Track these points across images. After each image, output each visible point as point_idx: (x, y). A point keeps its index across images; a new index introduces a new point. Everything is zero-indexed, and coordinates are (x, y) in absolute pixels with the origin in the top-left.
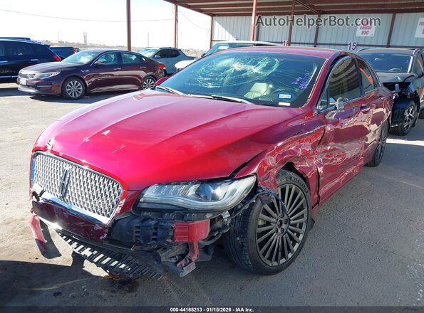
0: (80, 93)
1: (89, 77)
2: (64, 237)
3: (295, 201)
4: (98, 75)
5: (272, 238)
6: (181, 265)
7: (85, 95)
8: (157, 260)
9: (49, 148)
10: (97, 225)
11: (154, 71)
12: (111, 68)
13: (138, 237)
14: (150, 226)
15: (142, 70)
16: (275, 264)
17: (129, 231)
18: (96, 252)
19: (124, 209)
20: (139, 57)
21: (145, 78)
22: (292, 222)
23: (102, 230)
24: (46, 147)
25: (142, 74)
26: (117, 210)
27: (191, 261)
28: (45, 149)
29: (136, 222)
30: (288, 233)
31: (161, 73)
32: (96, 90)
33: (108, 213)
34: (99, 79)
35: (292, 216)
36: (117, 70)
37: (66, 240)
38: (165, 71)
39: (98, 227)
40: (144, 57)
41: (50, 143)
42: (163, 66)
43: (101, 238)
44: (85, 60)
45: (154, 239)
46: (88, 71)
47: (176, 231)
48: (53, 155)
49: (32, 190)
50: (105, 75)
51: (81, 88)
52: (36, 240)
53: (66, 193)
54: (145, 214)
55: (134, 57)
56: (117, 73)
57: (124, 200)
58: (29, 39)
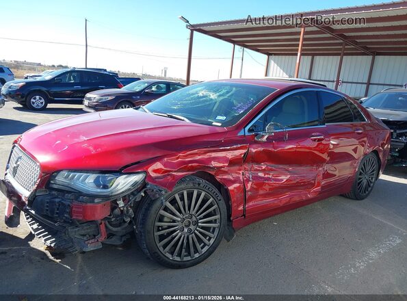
3: (205, 206)
5: (174, 234)
13: (47, 210)
16: (178, 259)
17: (42, 205)
19: (39, 186)
22: (200, 224)
26: (35, 187)
27: (97, 241)
30: (195, 234)
35: (201, 219)
43: (24, 208)
46: (139, 97)
47: (74, 209)
54: (53, 192)
57: (39, 179)
58: (105, 70)
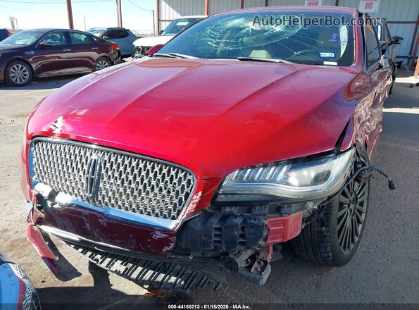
0: (27, 78)
1: (36, 60)
2: (81, 250)
4: (43, 58)
5: (346, 223)
6: (256, 269)
7: (32, 81)
8: (231, 268)
9: (57, 131)
10: (159, 233)
11: (107, 52)
12: (59, 49)
13: (220, 242)
14: (237, 225)
15: (95, 51)
16: (348, 252)
17: (205, 236)
18: (131, 265)
20: (89, 36)
21: (98, 59)
22: (358, 201)
23: (167, 238)
24: (51, 130)
25: (95, 55)
26: (189, 208)
27: (266, 263)
28: (50, 133)
29: (215, 222)
30: (356, 214)
31: (115, 53)
32: (44, 75)
33: (174, 214)
34: (44, 62)
35: (358, 194)
36: (67, 52)
37: (84, 253)
38: (119, 52)
39: (159, 235)
40: (95, 37)
41: (56, 124)
42: (116, 46)
43: (165, 249)
44: (29, 41)
45: (241, 243)
46: (33, 52)
48: (64, 141)
49: (34, 192)
50: (52, 57)
51: (27, 73)
52: (43, 258)
53: (96, 192)
54: (228, 209)
55: (83, 38)
56: (65, 56)
57: (200, 193)
